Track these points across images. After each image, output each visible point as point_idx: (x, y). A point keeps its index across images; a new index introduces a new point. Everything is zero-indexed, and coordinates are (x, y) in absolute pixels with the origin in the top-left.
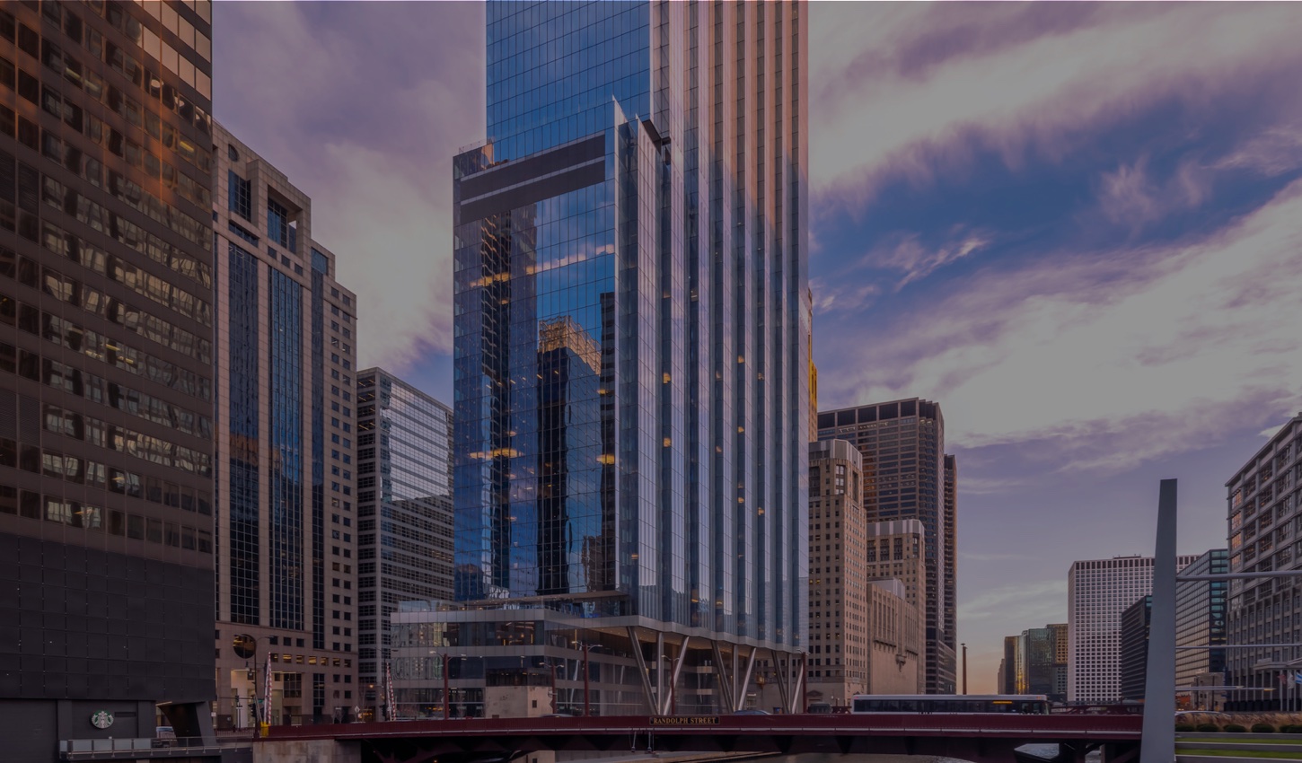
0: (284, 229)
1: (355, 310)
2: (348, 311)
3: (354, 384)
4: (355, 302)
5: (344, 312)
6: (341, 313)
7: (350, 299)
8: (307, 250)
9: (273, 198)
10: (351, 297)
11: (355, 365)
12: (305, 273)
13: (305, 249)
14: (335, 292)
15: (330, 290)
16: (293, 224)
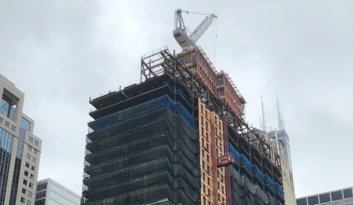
0: (10, 109)
1: (40, 148)
2: (37, 149)
3: (35, 187)
4: (41, 143)
5: (34, 149)
6: (33, 149)
7: (38, 142)
8: (19, 118)
9: (6, 94)
10: (39, 141)
11: (37, 177)
12: (16, 130)
13: (18, 118)
14: (31, 138)
15: (28, 138)
16: (15, 106)
